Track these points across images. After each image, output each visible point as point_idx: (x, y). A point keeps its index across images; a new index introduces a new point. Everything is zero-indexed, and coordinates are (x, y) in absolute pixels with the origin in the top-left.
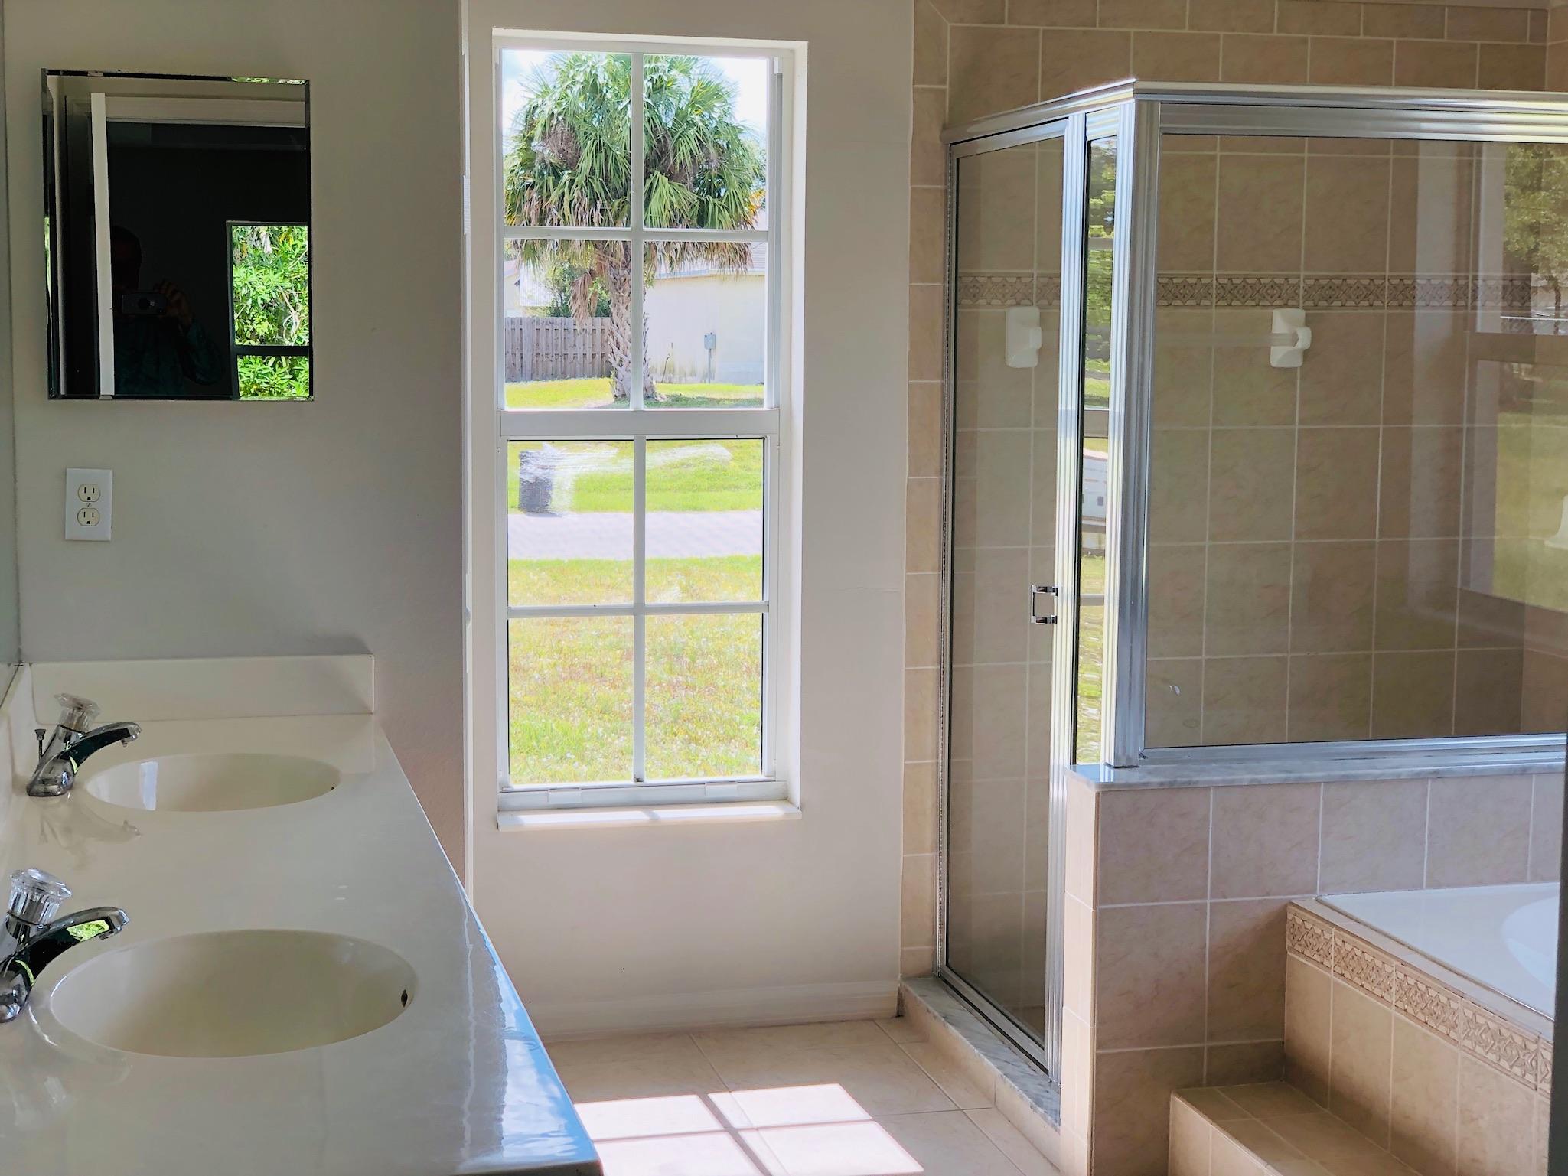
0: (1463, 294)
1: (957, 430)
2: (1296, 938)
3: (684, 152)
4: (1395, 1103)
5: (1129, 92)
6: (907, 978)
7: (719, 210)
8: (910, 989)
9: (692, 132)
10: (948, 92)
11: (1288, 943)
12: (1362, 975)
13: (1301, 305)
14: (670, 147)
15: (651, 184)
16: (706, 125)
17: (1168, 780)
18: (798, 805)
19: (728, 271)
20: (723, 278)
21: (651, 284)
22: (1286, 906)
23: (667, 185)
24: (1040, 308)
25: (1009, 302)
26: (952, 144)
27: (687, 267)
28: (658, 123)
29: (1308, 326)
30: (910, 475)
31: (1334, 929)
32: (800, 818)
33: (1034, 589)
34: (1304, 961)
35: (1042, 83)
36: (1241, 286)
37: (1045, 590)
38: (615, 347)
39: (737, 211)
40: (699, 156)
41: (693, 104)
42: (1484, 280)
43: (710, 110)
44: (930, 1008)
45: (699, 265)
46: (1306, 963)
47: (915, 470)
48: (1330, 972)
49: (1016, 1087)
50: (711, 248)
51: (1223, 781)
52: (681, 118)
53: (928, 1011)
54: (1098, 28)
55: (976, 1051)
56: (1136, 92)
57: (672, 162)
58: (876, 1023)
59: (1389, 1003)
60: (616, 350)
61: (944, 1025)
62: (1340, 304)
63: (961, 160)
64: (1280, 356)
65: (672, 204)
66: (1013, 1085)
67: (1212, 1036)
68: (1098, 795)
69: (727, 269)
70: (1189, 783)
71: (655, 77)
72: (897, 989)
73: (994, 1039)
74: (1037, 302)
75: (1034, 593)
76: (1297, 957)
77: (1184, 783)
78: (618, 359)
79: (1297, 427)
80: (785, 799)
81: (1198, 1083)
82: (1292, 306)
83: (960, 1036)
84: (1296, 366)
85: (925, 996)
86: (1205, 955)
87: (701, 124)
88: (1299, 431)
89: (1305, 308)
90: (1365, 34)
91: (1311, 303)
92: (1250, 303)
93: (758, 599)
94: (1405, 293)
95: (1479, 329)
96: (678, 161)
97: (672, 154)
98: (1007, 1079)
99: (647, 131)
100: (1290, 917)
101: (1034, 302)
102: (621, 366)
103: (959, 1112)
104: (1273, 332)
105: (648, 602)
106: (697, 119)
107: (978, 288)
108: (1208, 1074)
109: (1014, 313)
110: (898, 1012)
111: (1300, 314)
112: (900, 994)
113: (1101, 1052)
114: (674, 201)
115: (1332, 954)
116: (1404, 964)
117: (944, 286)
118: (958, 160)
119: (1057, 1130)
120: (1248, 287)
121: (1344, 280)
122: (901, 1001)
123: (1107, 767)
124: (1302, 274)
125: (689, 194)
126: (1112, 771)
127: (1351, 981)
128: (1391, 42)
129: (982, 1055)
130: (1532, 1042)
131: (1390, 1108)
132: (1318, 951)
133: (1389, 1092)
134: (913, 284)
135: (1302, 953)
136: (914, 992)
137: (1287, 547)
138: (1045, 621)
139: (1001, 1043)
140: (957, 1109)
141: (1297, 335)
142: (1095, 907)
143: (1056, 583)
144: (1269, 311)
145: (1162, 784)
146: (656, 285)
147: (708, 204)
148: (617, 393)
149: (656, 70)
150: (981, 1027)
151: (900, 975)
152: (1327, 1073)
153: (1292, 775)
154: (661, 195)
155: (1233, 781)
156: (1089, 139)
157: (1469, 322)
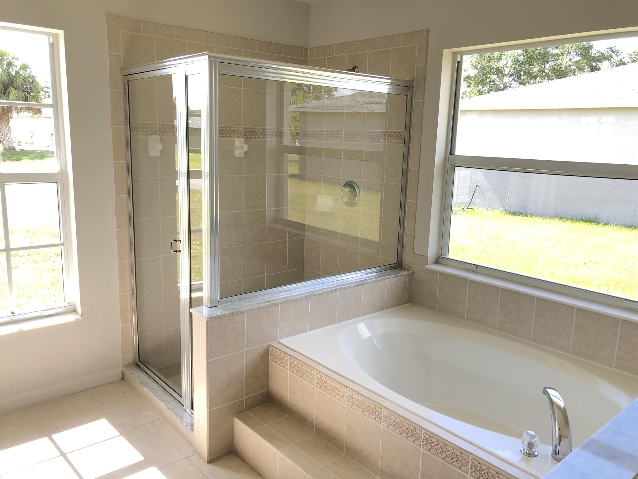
0: (280, 134)
1: (133, 179)
2: (273, 357)
3: (19, 82)
4: (317, 418)
5: (207, 56)
6: (124, 366)
7: (31, 99)
8: (126, 371)
9: (21, 77)
10: (122, 56)
11: (270, 358)
12: (302, 373)
13: (243, 137)
14: (14, 80)
15: (9, 91)
16: (25, 75)
17: (231, 312)
18: (80, 314)
19: (35, 116)
20: (34, 117)
21: (11, 118)
22: (269, 346)
23: (14, 91)
24: (160, 136)
25: (149, 133)
26: (125, 75)
27: (22, 114)
28: (10, 73)
29: (246, 144)
30: (116, 195)
31: (289, 356)
32: (81, 319)
33: (171, 240)
34: (277, 365)
35: (156, 56)
36: (225, 130)
37: (176, 241)
38: (2, 135)
39: (36, 99)
40: (24, 83)
41: (20, 69)
42: (285, 130)
43: (26, 71)
44: (135, 379)
45: (26, 114)
46: (277, 366)
47: (117, 193)
48: (287, 370)
49: (173, 414)
50: (29, 109)
51: (250, 309)
52: (17, 73)
53: (134, 380)
54: (174, 39)
55: (156, 398)
56: (209, 57)
57: (15, 85)
58: (114, 384)
59: (314, 385)
60: (2, 137)
61: (141, 386)
62: (254, 137)
63: (129, 81)
64: (238, 153)
65: (16, 96)
66: (172, 413)
67: (246, 395)
68: (207, 321)
69: (35, 115)
70: (238, 311)
71: (8, 61)
72: (121, 371)
73: (161, 392)
74: (159, 134)
75: (172, 242)
76: (273, 363)
77: (237, 312)
78: (3, 139)
79: (243, 175)
80: (74, 311)
81: (243, 411)
82: (241, 137)
83: (148, 392)
84: (242, 156)
85: (132, 374)
86: (244, 369)
87: (23, 74)
88: (244, 176)
89: (244, 138)
90: (259, 51)
91: (246, 136)
92: (228, 136)
93: (60, 242)
94: (263, 133)
95: (284, 144)
96: (17, 85)
97: (15, 82)
98: (169, 411)
99: (7, 76)
100: (270, 350)
101: (158, 133)
102: (4, 141)
103: (152, 423)
104: (235, 145)
105: (12, 246)
106: (22, 73)
107: (137, 128)
108: (245, 407)
109: (151, 138)
110: (122, 377)
111: (243, 140)
112: (122, 372)
113: (211, 410)
114: (17, 95)
115: (289, 364)
116: (320, 372)
117: (125, 127)
118: (128, 81)
119: (193, 434)
120: (227, 130)
121: (255, 129)
122: (123, 374)
123: (206, 307)
124: (243, 127)
125: (21, 94)
126: (209, 309)
127: (297, 374)
128: (266, 54)
129: (158, 400)
130: (379, 408)
131: (315, 419)
132: (282, 362)
133: (314, 414)
134: (114, 126)
135: (276, 362)
136: (128, 372)
137: (242, 213)
138: (176, 251)
139: (163, 392)
140: (151, 421)
141: (243, 147)
142: (207, 361)
143: (180, 238)
144: (234, 138)
145: (229, 314)
146: (13, 118)
147: (28, 97)
148: (3, 148)
149: (8, 59)
150: (155, 385)
151: (122, 365)
152: (287, 403)
153: (271, 303)
154: (13, 94)
155: (253, 308)
156: (186, 75)
157: (282, 143)
